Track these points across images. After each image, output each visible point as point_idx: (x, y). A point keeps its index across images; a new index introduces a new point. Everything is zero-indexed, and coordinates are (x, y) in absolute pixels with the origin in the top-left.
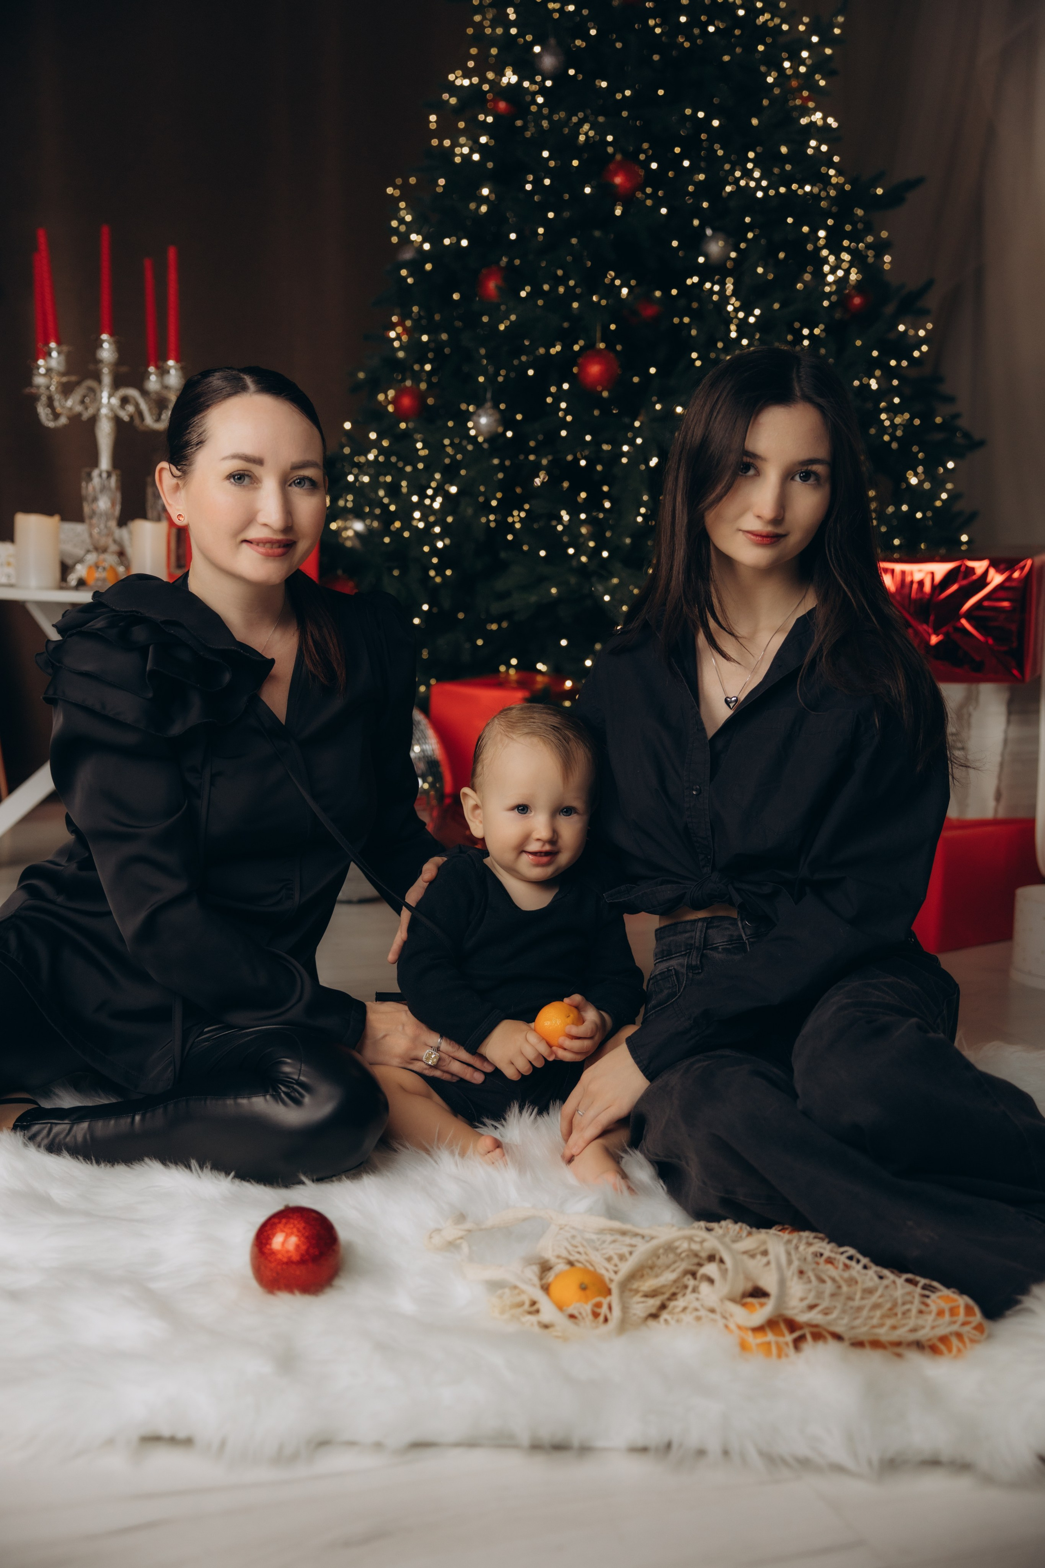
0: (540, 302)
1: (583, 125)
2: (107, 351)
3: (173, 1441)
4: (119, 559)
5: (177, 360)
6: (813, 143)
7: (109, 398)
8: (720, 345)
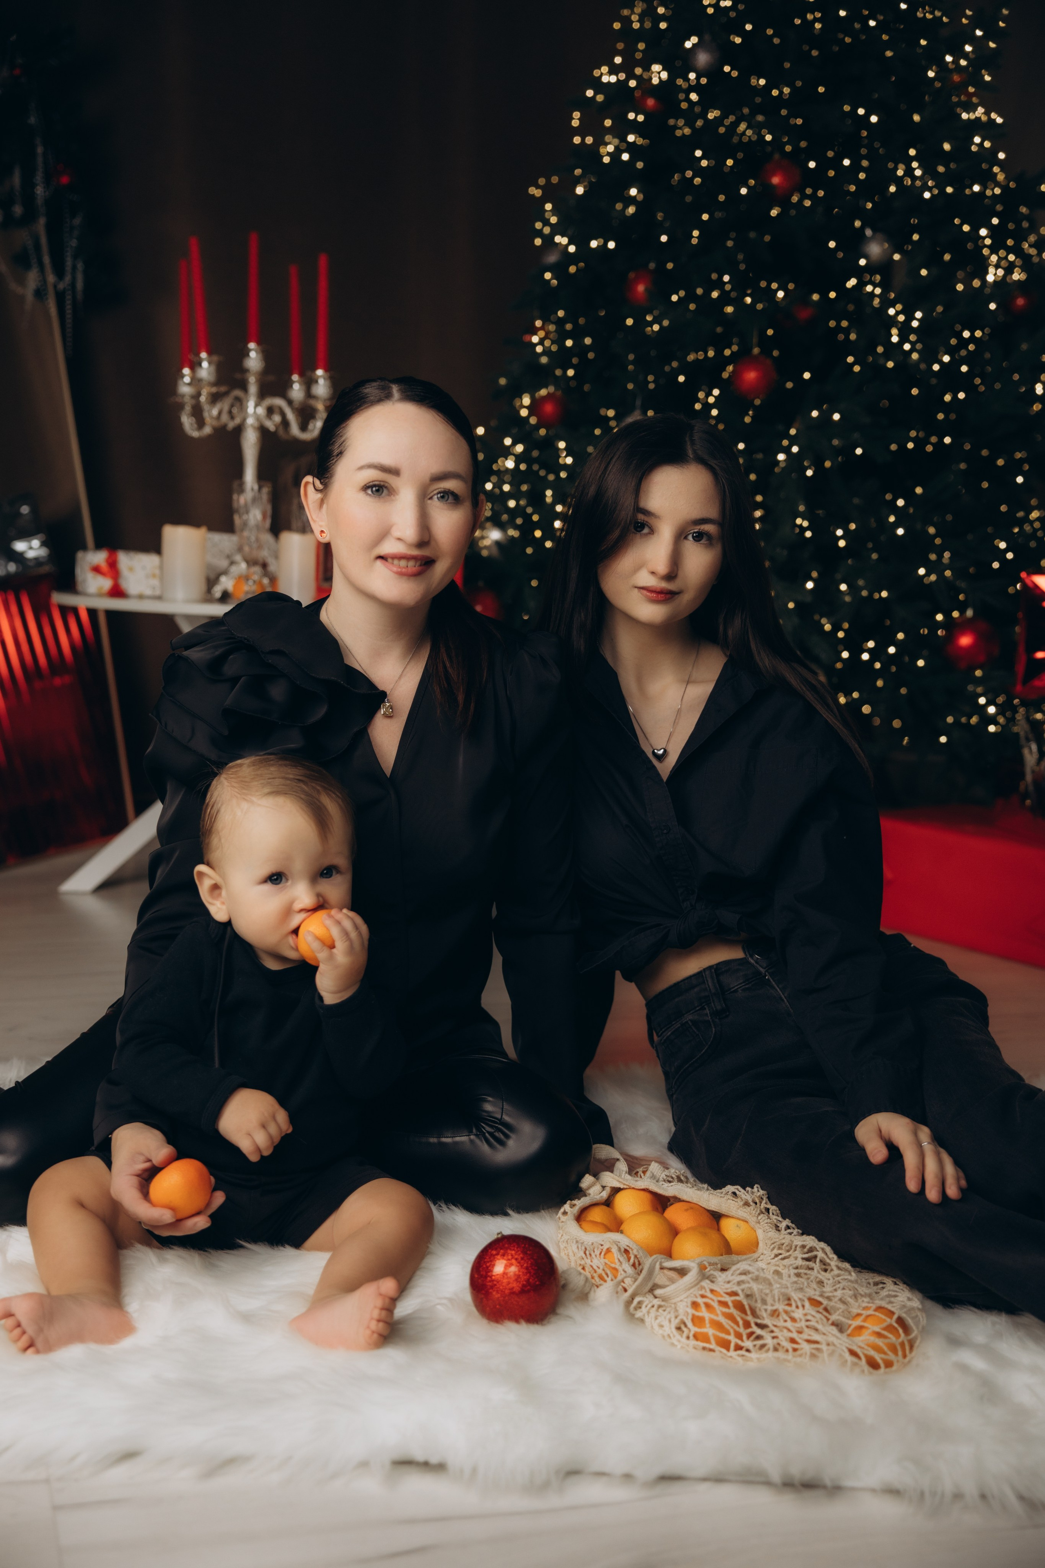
0: (692, 307)
1: (740, 123)
2: (254, 359)
3: (426, 1466)
4: (263, 571)
5: (326, 370)
6: (977, 140)
7: (255, 408)
8: (880, 349)
